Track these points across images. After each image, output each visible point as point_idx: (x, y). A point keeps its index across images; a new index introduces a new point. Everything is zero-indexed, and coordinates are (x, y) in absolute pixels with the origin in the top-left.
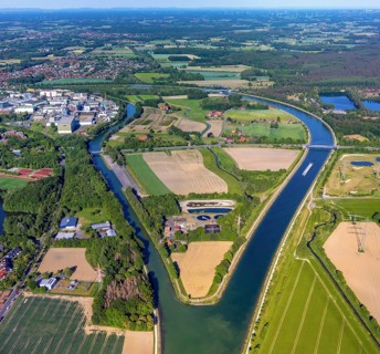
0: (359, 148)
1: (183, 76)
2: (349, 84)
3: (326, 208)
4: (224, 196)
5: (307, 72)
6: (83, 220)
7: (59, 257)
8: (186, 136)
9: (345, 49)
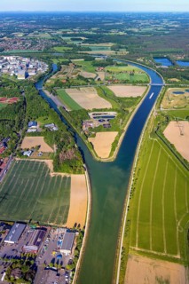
0: (176, 85)
1: (80, 48)
2: (168, 52)
3: (163, 115)
4: (110, 110)
5: (145, 46)
6: (40, 123)
7: (31, 141)
8: (86, 80)
9: (164, 34)
